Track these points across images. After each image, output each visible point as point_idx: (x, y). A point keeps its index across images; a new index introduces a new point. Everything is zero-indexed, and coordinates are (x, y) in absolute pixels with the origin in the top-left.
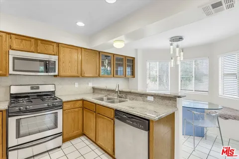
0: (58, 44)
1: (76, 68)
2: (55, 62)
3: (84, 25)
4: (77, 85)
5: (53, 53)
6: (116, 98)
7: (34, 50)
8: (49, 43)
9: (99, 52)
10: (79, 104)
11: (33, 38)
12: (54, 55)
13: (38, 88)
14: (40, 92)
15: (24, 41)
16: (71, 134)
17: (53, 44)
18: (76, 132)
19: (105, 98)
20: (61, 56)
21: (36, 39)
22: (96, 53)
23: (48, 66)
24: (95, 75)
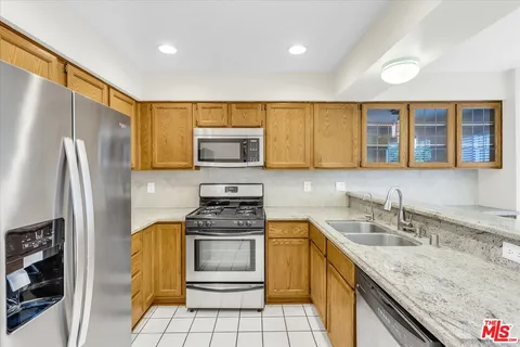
0: (265, 104)
1: (301, 149)
2: (258, 140)
3: (303, 50)
4: (308, 187)
5: (257, 124)
6: (394, 228)
7: (226, 124)
8: (249, 106)
9: (361, 105)
10: (302, 230)
11: (225, 102)
12: (259, 127)
13: (235, 190)
14: (239, 198)
15: (213, 110)
16: (282, 292)
17: (255, 106)
18: (293, 291)
19: (365, 225)
20: (270, 127)
21: (229, 103)
22: (352, 110)
23: (247, 150)
24: (349, 164)
